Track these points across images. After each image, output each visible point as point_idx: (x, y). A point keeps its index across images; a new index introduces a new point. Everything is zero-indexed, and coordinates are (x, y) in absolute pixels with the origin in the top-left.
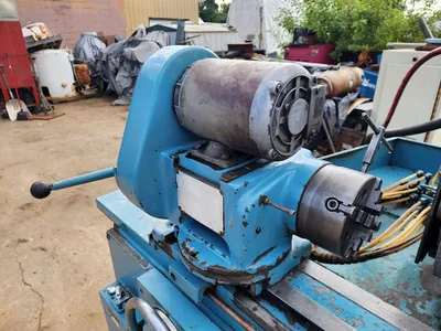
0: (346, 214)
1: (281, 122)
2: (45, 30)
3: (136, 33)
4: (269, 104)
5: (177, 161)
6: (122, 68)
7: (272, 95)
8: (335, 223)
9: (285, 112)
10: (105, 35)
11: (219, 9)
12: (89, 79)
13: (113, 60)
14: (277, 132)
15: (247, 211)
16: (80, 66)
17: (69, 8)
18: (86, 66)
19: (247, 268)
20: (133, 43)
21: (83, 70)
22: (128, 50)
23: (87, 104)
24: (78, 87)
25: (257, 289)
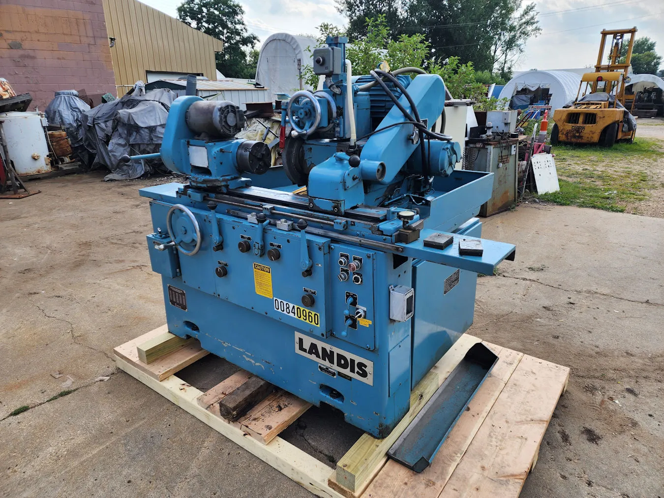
0: (249, 151)
1: (224, 120)
2: (7, 87)
3: (133, 90)
4: (218, 113)
5: (188, 142)
6: (116, 134)
7: (219, 110)
8: (246, 155)
9: (226, 117)
10: (89, 93)
11: (248, 58)
12: (69, 149)
13: (103, 125)
14: (223, 124)
15: (215, 153)
16: (56, 133)
17: (33, 58)
18: (64, 133)
19: (218, 178)
20: (129, 102)
21: (61, 138)
22: (123, 112)
23: (69, 181)
24: (54, 159)
25: (224, 190)
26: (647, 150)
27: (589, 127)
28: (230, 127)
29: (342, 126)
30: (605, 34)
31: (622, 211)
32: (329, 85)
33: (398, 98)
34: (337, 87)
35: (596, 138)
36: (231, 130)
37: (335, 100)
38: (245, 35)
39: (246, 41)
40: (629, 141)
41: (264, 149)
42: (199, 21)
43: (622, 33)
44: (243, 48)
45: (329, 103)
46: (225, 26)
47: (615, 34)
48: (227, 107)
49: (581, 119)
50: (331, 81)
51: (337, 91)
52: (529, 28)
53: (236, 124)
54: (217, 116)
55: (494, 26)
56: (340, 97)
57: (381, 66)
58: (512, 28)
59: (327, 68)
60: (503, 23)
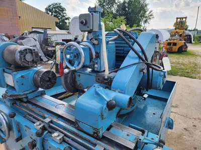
0: (40, 77)
1: (24, 58)
3: (23, 34)
4: (19, 54)
5: (4, 70)
7: (19, 52)
8: (38, 79)
9: (25, 56)
11: (67, 24)
14: (23, 60)
15: (17, 79)
19: (20, 94)
20: (22, 38)
22: (19, 41)
25: (25, 100)
26: (192, 54)
27: (174, 47)
28: (28, 62)
29: (99, 64)
30: (177, 18)
31: (195, 78)
32: (90, 38)
33: (133, 45)
34: (96, 39)
35: (177, 50)
36: (30, 63)
37: (95, 48)
38: (67, 17)
39: (66, 19)
40: (186, 51)
41: (51, 74)
42: (52, 13)
43: (183, 18)
44: (66, 21)
45: (90, 49)
46: (60, 14)
47: (180, 18)
48: (26, 50)
49: (172, 44)
50: (91, 36)
51: (96, 42)
52: (151, 17)
53: (33, 60)
54: (18, 56)
55: (141, 16)
56: (98, 46)
57: (121, 26)
58: (146, 17)
59: (88, 27)
60: (144, 15)
